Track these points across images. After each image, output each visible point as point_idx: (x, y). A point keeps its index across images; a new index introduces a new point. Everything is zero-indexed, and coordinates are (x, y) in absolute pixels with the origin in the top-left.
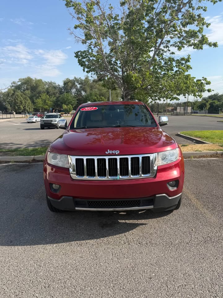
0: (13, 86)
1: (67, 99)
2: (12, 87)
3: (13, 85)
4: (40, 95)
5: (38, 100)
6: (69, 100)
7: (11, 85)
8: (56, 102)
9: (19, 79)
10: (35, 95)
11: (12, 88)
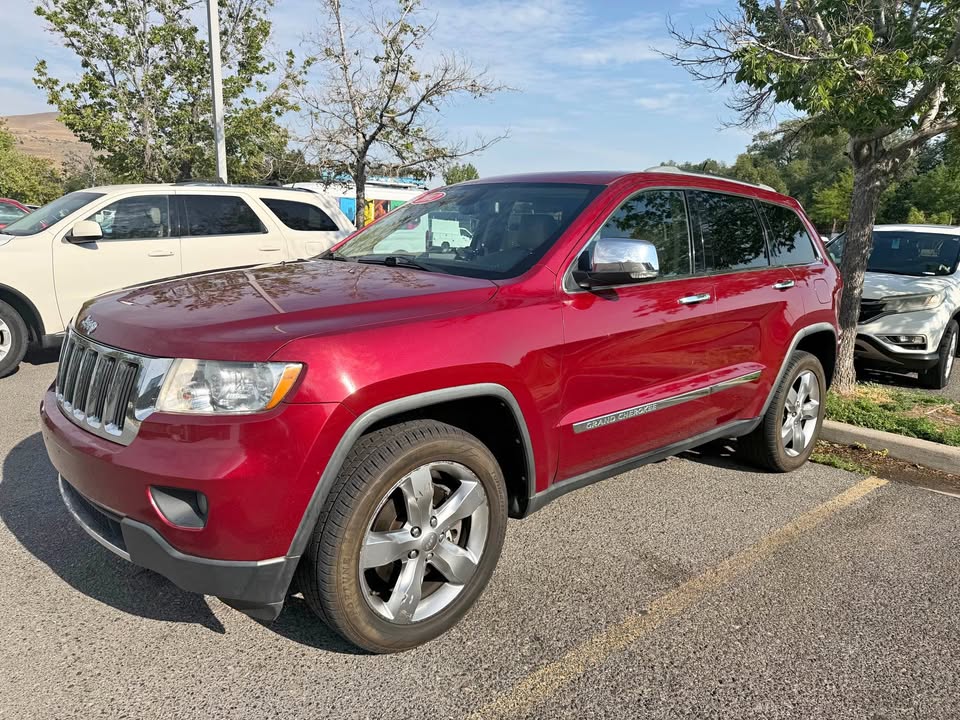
0: (755, 147)
1: (941, 191)
2: (752, 150)
3: (759, 142)
4: (841, 175)
5: (826, 192)
6: (950, 193)
7: (752, 144)
8: (898, 199)
9: (781, 125)
10: (822, 177)
11: (752, 153)
